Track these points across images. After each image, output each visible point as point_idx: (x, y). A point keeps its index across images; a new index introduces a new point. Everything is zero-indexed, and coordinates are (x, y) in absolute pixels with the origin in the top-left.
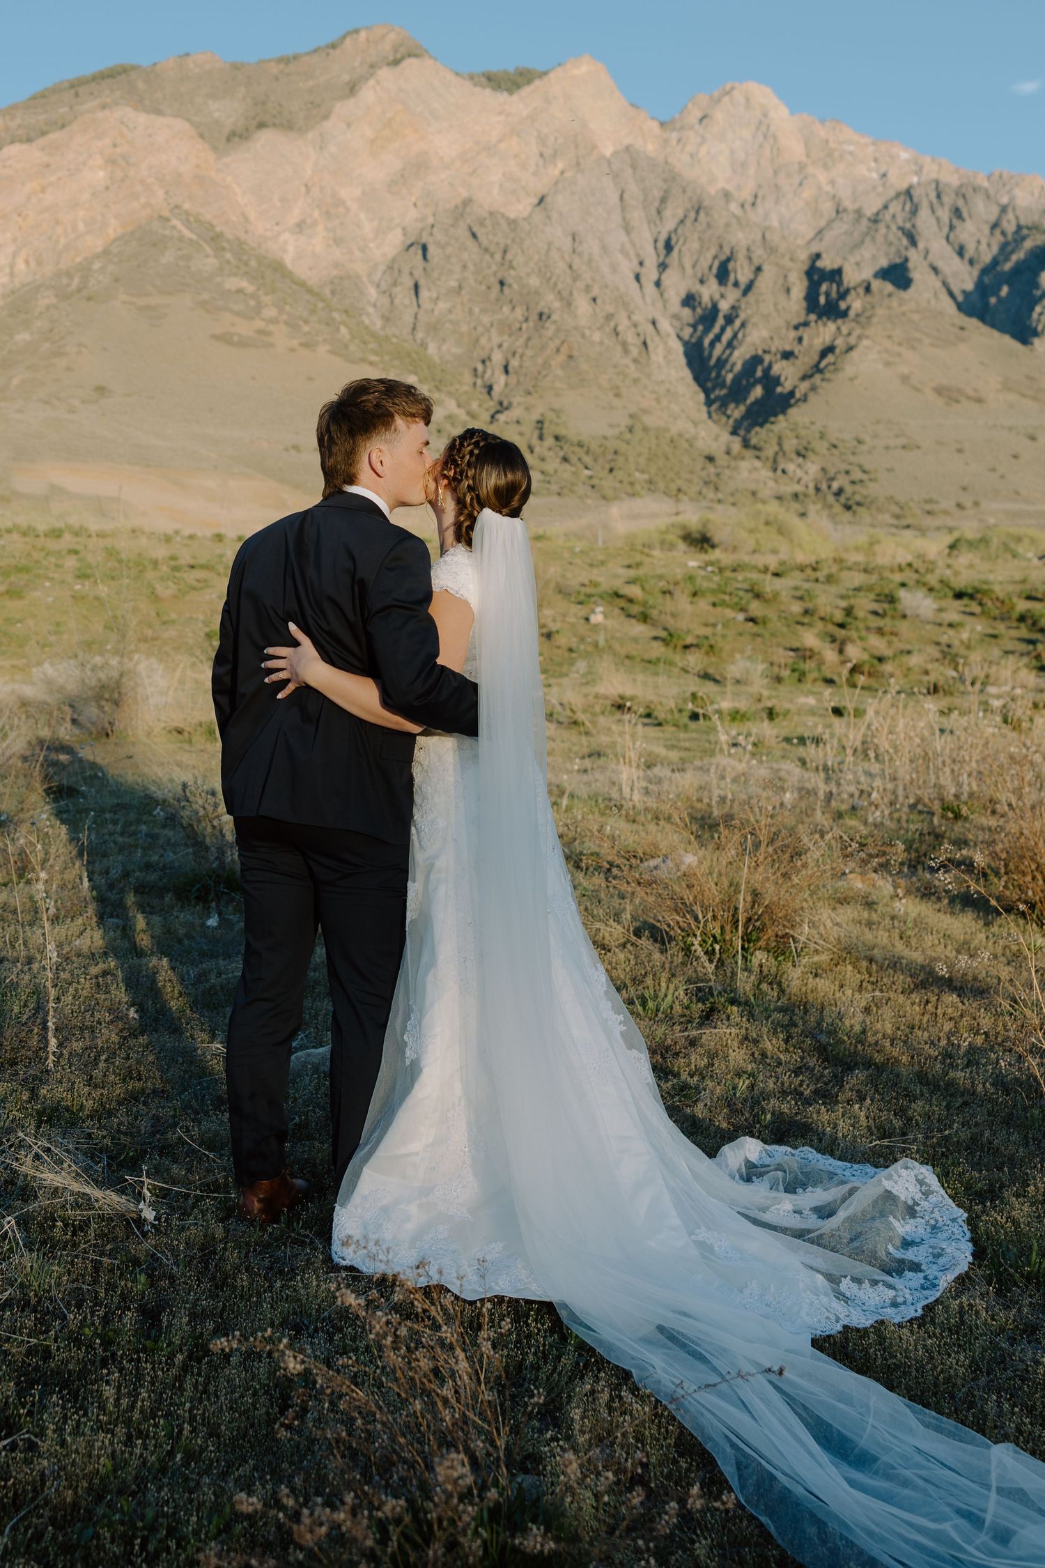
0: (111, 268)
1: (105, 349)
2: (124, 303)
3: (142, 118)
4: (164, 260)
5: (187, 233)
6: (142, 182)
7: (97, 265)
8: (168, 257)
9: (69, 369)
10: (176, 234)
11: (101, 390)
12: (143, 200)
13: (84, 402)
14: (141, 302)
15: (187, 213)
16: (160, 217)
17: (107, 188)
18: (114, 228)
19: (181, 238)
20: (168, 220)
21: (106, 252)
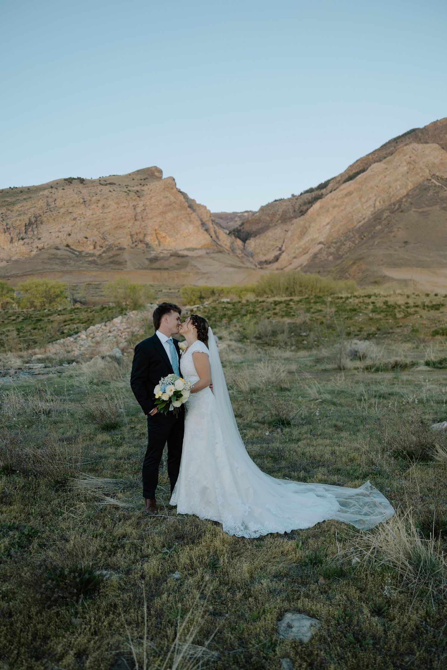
0: (409, 200)
1: (407, 228)
2: (414, 211)
3: (419, 147)
4: (429, 195)
5: (437, 184)
6: (421, 168)
7: (404, 200)
8: (430, 193)
9: (394, 237)
10: (433, 184)
11: (406, 242)
12: (421, 175)
13: (400, 247)
14: (420, 210)
15: (437, 176)
16: (427, 179)
17: (408, 173)
18: (410, 186)
19: (435, 186)
20: (430, 180)
21: (407, 195)
